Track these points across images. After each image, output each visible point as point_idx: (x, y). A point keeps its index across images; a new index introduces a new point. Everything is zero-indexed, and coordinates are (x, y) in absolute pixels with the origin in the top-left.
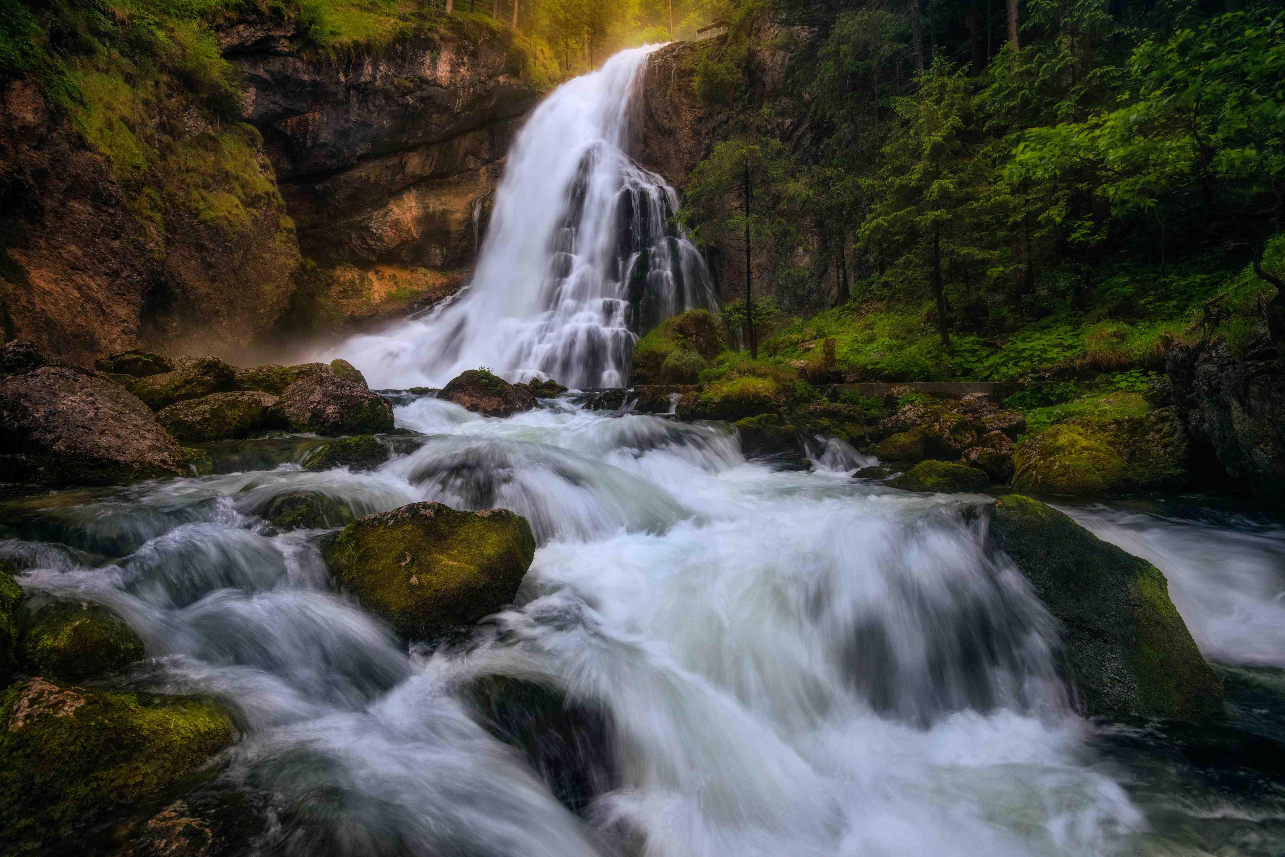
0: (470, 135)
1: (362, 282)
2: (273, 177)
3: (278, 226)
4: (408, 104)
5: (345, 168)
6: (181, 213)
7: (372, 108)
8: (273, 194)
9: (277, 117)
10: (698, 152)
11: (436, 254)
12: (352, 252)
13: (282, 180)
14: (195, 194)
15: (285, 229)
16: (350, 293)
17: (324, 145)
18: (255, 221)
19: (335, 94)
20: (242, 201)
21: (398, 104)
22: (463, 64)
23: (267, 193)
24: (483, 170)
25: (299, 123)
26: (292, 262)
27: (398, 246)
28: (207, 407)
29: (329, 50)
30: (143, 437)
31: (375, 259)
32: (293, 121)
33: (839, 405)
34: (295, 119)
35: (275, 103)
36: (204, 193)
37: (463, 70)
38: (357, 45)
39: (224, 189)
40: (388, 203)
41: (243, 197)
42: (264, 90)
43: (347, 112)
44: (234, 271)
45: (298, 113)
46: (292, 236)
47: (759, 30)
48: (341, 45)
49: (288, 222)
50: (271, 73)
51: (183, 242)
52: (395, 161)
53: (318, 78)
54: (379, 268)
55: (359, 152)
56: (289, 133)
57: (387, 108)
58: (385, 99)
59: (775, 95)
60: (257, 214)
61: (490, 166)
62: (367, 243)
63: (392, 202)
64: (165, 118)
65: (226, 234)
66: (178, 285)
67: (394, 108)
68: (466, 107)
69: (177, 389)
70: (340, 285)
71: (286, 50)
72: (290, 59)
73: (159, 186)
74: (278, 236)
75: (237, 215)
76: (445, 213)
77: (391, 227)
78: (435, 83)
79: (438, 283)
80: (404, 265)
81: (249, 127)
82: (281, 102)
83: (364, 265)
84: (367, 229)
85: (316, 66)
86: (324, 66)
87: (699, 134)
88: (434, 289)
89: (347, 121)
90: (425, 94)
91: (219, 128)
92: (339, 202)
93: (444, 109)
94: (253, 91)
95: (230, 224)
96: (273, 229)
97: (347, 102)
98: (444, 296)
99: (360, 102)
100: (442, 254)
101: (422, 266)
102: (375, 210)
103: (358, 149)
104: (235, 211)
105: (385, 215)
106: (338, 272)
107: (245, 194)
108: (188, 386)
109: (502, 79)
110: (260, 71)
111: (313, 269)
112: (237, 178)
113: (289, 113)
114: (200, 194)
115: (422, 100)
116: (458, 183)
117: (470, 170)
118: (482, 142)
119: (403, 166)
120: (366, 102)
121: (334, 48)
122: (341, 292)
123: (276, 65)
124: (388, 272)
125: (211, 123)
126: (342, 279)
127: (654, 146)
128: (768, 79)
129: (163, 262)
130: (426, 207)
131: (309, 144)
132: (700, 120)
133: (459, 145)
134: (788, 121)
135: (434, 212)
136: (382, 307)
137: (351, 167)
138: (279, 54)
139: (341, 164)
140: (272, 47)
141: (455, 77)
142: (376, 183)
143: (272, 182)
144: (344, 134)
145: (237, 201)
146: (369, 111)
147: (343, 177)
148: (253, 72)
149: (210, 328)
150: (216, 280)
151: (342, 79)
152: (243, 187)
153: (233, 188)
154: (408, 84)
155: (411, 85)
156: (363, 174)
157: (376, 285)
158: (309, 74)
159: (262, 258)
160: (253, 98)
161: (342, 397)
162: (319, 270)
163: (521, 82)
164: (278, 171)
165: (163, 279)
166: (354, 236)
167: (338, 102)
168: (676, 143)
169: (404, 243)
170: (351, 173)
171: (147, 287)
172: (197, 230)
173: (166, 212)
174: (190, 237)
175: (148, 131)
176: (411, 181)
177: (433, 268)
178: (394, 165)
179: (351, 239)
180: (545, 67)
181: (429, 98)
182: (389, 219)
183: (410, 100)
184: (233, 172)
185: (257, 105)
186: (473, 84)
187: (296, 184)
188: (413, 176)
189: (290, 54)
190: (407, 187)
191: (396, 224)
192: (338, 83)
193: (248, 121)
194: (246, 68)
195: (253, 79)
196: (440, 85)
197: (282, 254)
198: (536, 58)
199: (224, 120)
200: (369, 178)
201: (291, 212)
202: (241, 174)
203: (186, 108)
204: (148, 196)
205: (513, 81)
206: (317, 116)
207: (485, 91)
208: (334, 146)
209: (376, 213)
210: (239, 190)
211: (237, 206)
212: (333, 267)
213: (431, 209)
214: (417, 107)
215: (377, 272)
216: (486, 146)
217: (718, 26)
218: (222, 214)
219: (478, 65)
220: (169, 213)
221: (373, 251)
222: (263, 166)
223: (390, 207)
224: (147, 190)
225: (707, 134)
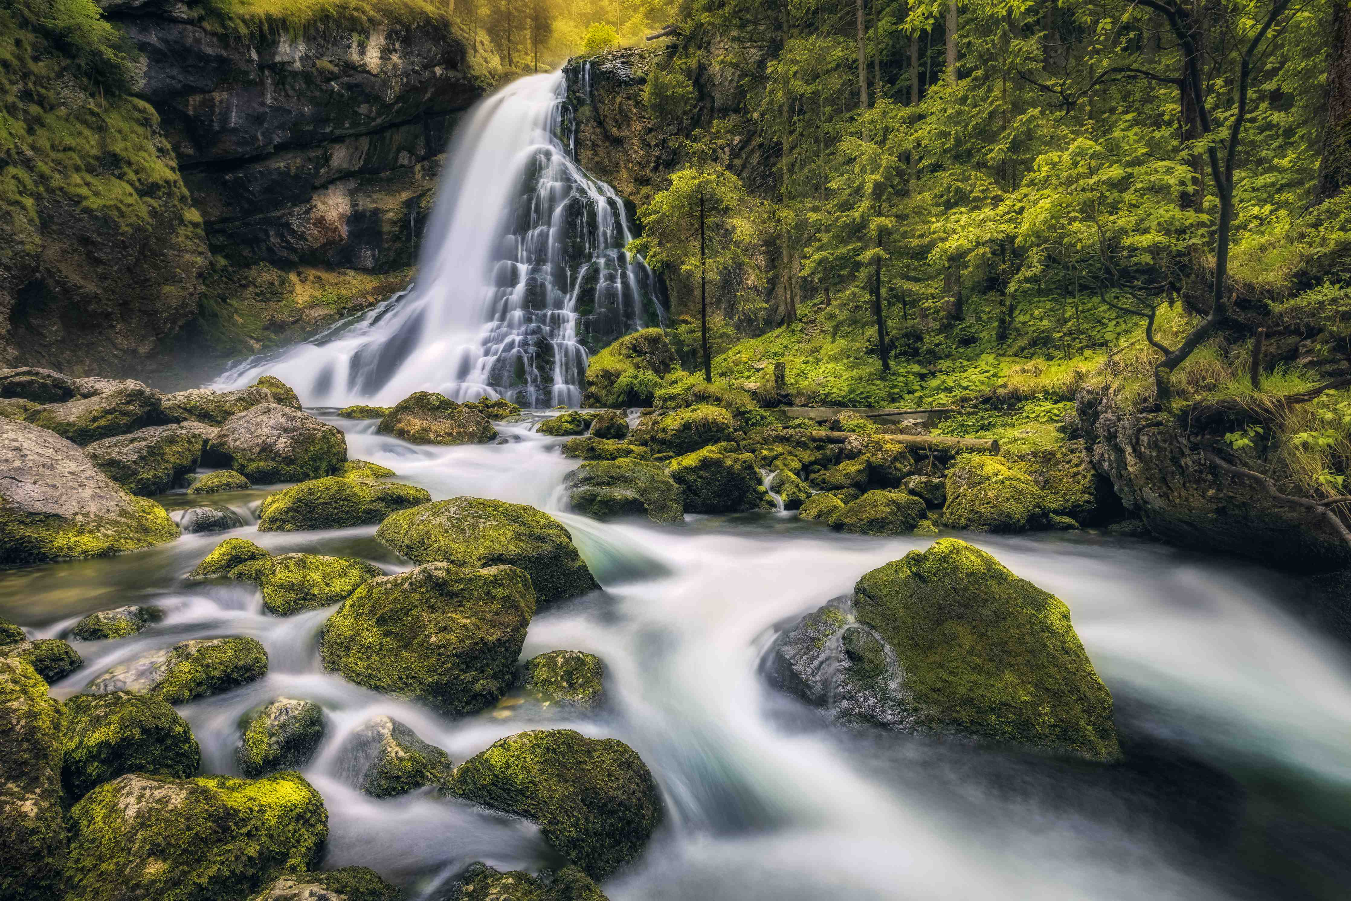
0: (404, 129)
1: (283, 283)
2: (174, 164)
3: (182, 221)
4: (333, 91)
5: (260, 157)
6: (58, 198)
7: (290, 92)
8: (175, 182)
9: (174, 93)
10: (648, 162)
11: (367, 256)
12: (270, 250)
13: (185, 167)
14: (76, 178)
15: (190, 222)
16: (268, 295)
17: (235, 130)
18: (154, 213)
19: (246, 73)
20: (136, 189)
21: (321, 90)
22: (395, 50)
23: (167, 182)
24: (418, 167)
25: (203, 103)
26: (199, 260)
27: (324, 245)
28: (143, 444)
29: (238, 21)
30: (82, 485)
31: (297, 260)
32: (194, 100)
33: (791, 432)
34: (198, 98)
35: (173, 78)
36: (88, 178)
37: (395, 58)
38: (269, 18)
39: (113, 174)
40: (311, 198)
41: (137, 184)
42: (157, 62)
43: (262, 94)
44: (129, 269)
45: (202, 91)
46: (199, 231)
47: (709, 43)
48: (253, 17)
49: (193, 215)
50: (166, 42)
51: (62, 234)
52: (320, 152)
53: (224, 53)
54: (302, 269)
55: (277, 140)
56: (191, 113)
57: (309, 94)
58: (306, 83)
59: (724, 112)
60: (156, 205)
61: (426, 163)
62: (287, 242)
63: (315, 197)
64: (31, 85)
65: (117, 226)
66: (58, 283)
67: (318, 94)
68: (398, 99)
69: (94, 420)
70: (257, 287)
71: (185, 16)
72: (189, 27)
73: (28, 164)
74: (181, 231)
75: (130, 205)
76: (376, 212)
77: (314, 224)
78: (363, 69)
79: (369, 287)
80: (330, 266)
81: (141, 104)
82: (180, 77)
83: (286, 265)
84: (288, 225)
85: (223, 39)
86: (232, 39)
87: (649, 145)
88: (364, 294)
89: (263, 104)
90: (352, 80)
91: (104, 103)
92: (254, 195)
93: (373, 98)
94: (144, 61)
95: (122, 215)
96: (175, 223)
97: (262, 83)
98: (378, 301)
99: (276, 84)
100: (373, 256)
101: (351, 268)
102: (296, 205)
103: (275, 136)
104: (130, 200)
105: (308, 211)
106: (253, 272)
107: (139, 180)
108: (109, 417)
109: (438, 71)
110: (153, 38)
111: (224, 269)
112: (129, 163)
113: (190, 90)
114: (82, 178)
115: (350, 87)
116: (389, 180)
117: (403, 166)
118: (416, 137)
119: (327, 159)
120: (283, 84)
121: (244, 21)
122: (257, 294)
123: (174, 33)
124: (312, 274)
125: (92, 95)
126: (259, 280)
127: (602, 153)
128: (717, 95)
129: (37, 257)
130: (354, 205)
131: (216, 127)
132: (650, 130)
133: (391, 139)
134: (737, 139)
135: (364, 210)
136: (307, 311)
137: (267, 157)
138: (176, 21)
139: (255, 153)
140: (165, 11)
141: (386, 65)
142: (297, 177)
143: (172, 169)
144: (258, 119)
145: (129, 189)
146: (287, 95)
147: (258, 167)
148: (141, 37)
149: (100, 333)
150: (106, 278)
151: (255, 56)
152: (137, 172)
153: (125, 174)
154: (330, 67)
155: (336, 70)
156: (282, 165)
157: (299, 289)
158: (212, 46)
159: (164, 255)
160: (145, 69)
161: (294, 429)
162: (230, 269)
163: (459, 75)
164: (180, 156)
165: (38, 275)
166: (272, 233)
167: (251, 83)
168: (626, 152)
169: (329, 243)
170: (267, 163)
171: (17, 285)
172: (80, 220)
173: (38, 198)
174: (72, 228)
175: (10, 99)
176: (337, 175)
177: (365, 270)
178: (318, 157)
179: (268, 236)
180: (486, 62)
181: (357, 85)
182: (312, 215)
183: (335, 86)
184: (124, 154)
185: (150, 78)
186: (406, 74)
187: (202, 172)
188: (339, 171)
189: (190, 22)
190: (332, 182)
191: (320, 222)
192: (251, 61)
193: (140, 96)
194: (134, 34)
195: (143, 47)
196: (369, 72)
197: (187, 252)
198: (476, 50)
199: (109, 93)
200: (289, 169)
201: (196, 203)
202: (134, 159)
203: (59, 75)
204: (14, 177)
205: (451, 74)
206: (225, 95)
207: (420, 82)
208: (246, 132)
209: (297, 209)
210: (132, 176)
211: (131, 195)
212: (247, 266)
213: (361, 208)
214: (342, 96)
215: (299, 274)
216: (421, 142)
217: (667, 34)
218: (112, 203)
219: (412, 53)
220: (42, 199)
221: (295, 250)
222: (160, 150)
223: (314, 203)
224: (12, 170)
225: (656, 145)
